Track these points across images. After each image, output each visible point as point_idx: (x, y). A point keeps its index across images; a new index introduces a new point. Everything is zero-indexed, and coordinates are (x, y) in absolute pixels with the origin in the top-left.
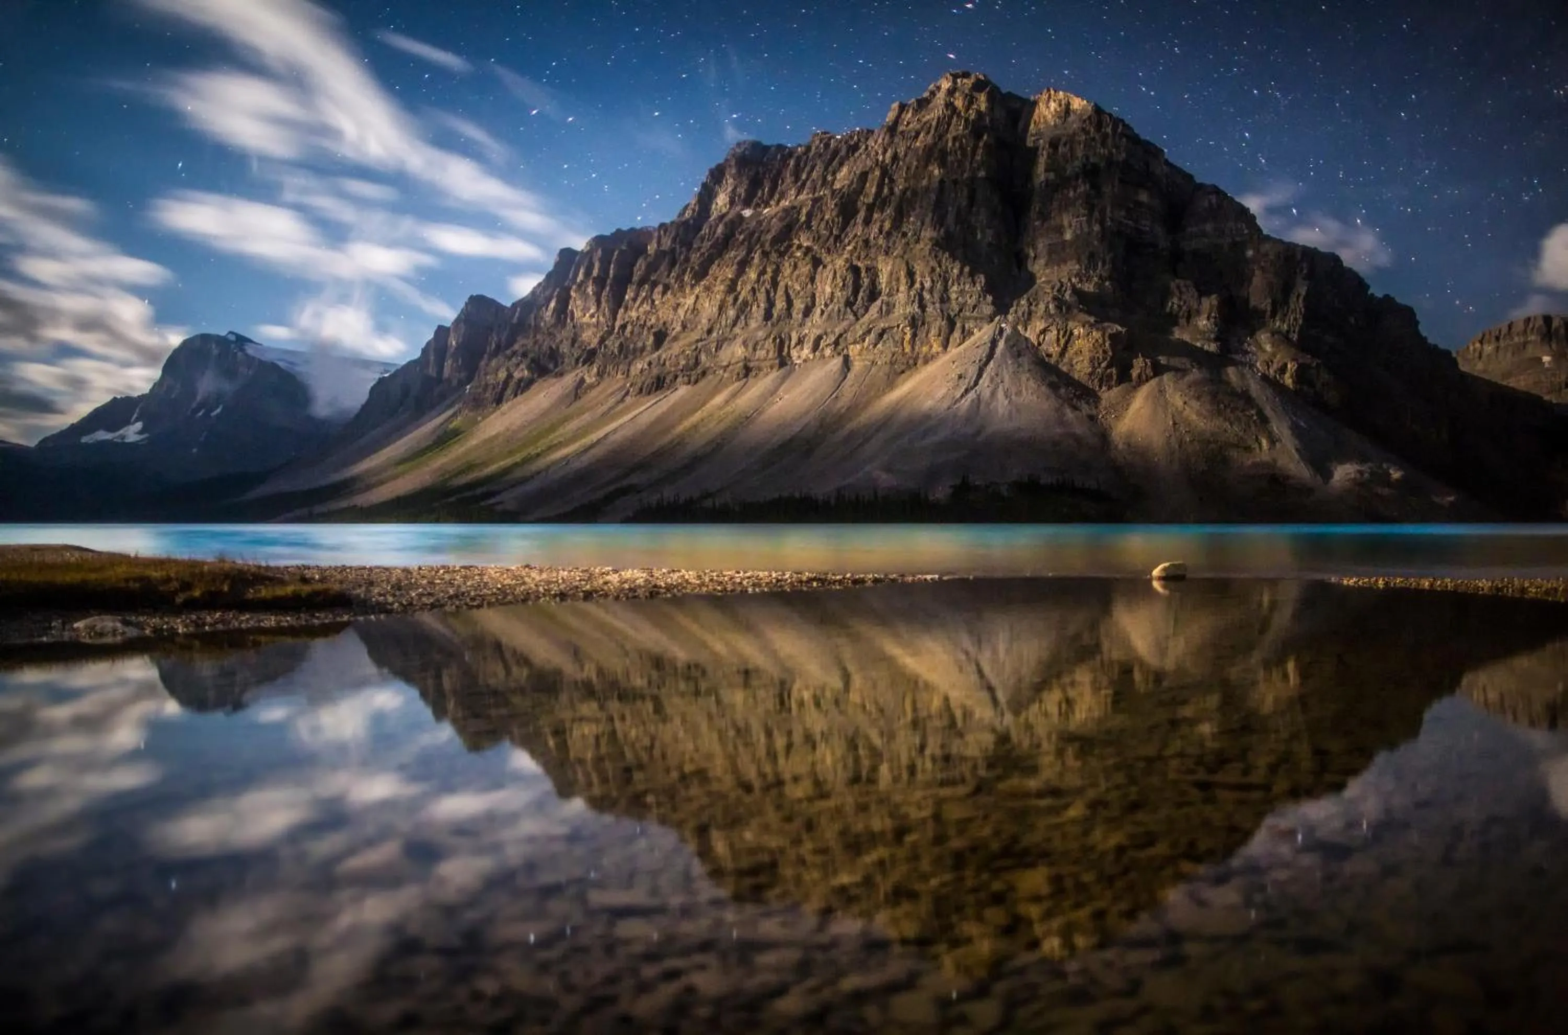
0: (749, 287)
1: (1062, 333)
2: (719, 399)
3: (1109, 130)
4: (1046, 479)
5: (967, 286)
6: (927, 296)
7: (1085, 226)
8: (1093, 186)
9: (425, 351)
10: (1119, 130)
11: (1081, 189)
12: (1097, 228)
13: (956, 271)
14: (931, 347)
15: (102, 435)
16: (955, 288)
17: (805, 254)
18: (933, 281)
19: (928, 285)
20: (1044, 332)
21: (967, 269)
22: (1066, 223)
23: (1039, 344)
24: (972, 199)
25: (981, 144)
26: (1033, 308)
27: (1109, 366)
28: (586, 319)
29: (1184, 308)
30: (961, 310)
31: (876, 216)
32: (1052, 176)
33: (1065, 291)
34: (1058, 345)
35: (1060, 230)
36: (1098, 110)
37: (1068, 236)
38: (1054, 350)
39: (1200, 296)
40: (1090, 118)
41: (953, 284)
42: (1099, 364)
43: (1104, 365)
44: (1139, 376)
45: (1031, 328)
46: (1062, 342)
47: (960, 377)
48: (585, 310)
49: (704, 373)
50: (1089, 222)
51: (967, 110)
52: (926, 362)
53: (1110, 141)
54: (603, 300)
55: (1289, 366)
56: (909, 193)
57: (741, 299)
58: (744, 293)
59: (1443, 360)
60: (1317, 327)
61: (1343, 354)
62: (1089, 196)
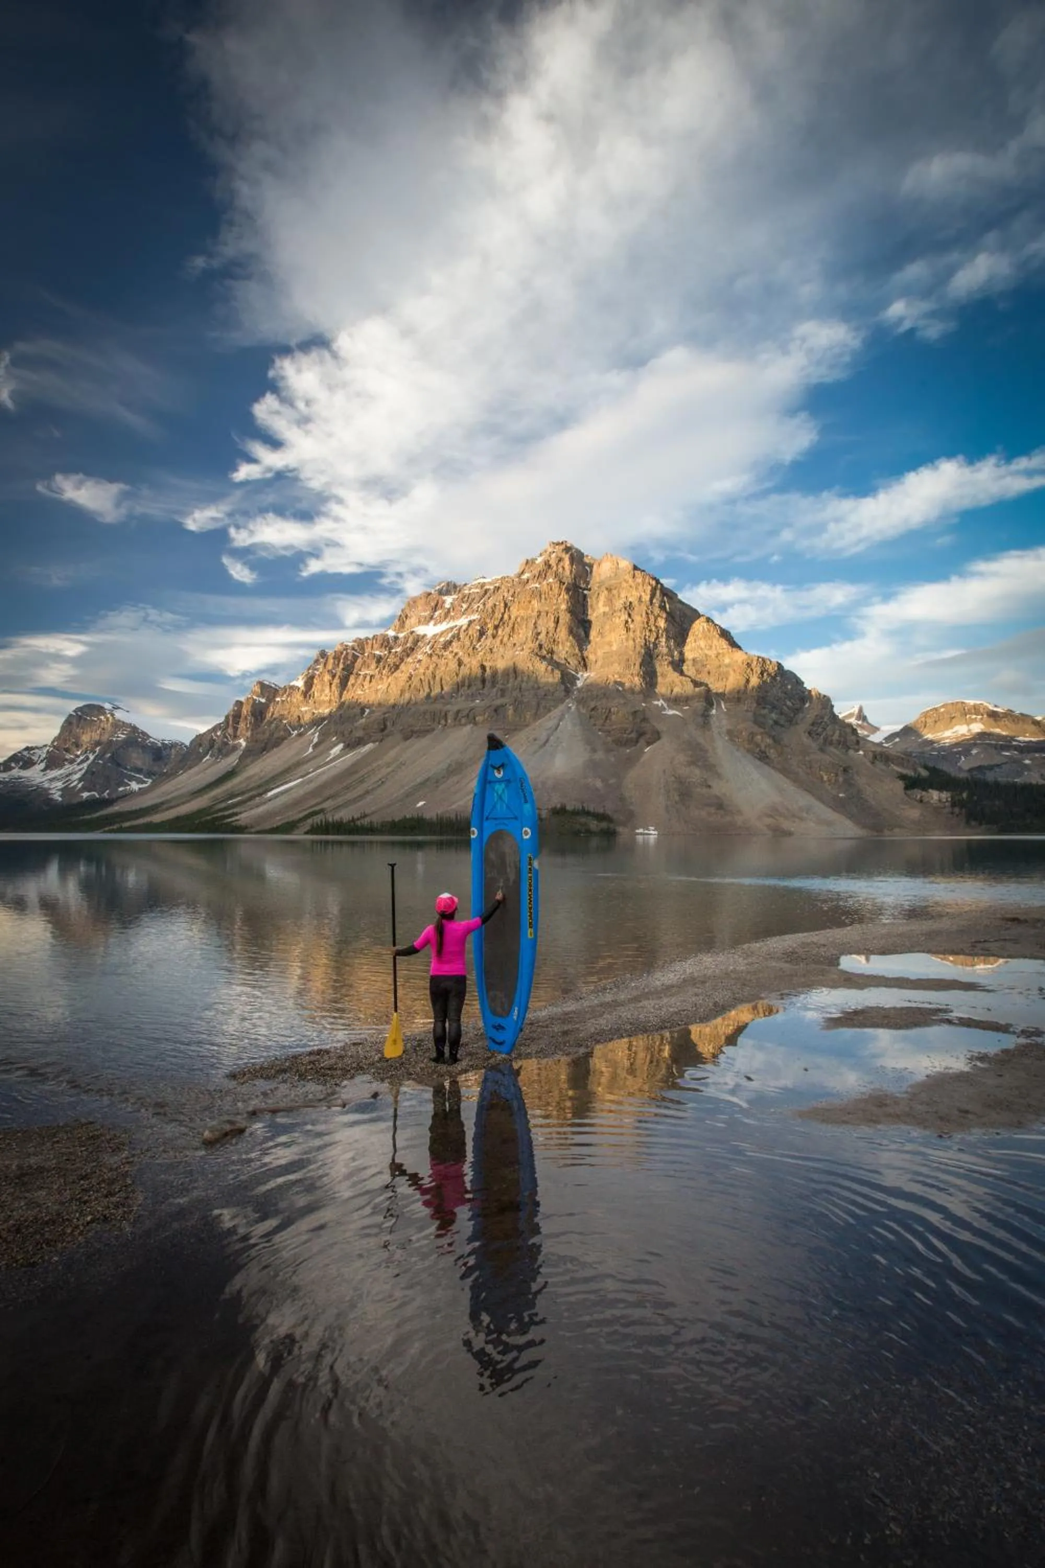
0: (418, 678)
1: (604, 711)
2: (392, 753)
3: (640, 581)
5: (550, 680)
6: (524, 685)
7: (625, 641)
8: (629, 615)
9: (227, 717)
11: (623, 618)
12: (631, 643)
14: (526, 718)
15: (16, 772)
16: (542, 680)
17: (454, 657)
18: (528, 676)
19: (525, 678)
20: (593, 709)
21: (550, 668)
22: (613, 640)
23: (590, 717)
24: (557, 622)
25: (564, 588)
26: (589, 694)
27: (632, 731)
28: (323, 698)
30: (545, 695)
31: (500, 632)
32: (607, 609)
33: (608, 683)
34: (602, 719)
35: (610, 644)
36: (635, 568)
37: (615, 647)
38: (599, 722)
40: (629, 573)
41: (541, 678)
42: (626, 731)
43: (628, 732)
45: (588, 708)
46: (604, 717)
47: (535, 739)
48: (323, 691)
49: (388, 736)
51: (557, 565)
53: (640, 587)
54: (333, 686)
55: (744, 733)
56: (519, 620)
57: (412, 686)
58: (415, 681)
59: (848, 730)
60: (764, 708)
61: (782, 726)
62: (627, 622)
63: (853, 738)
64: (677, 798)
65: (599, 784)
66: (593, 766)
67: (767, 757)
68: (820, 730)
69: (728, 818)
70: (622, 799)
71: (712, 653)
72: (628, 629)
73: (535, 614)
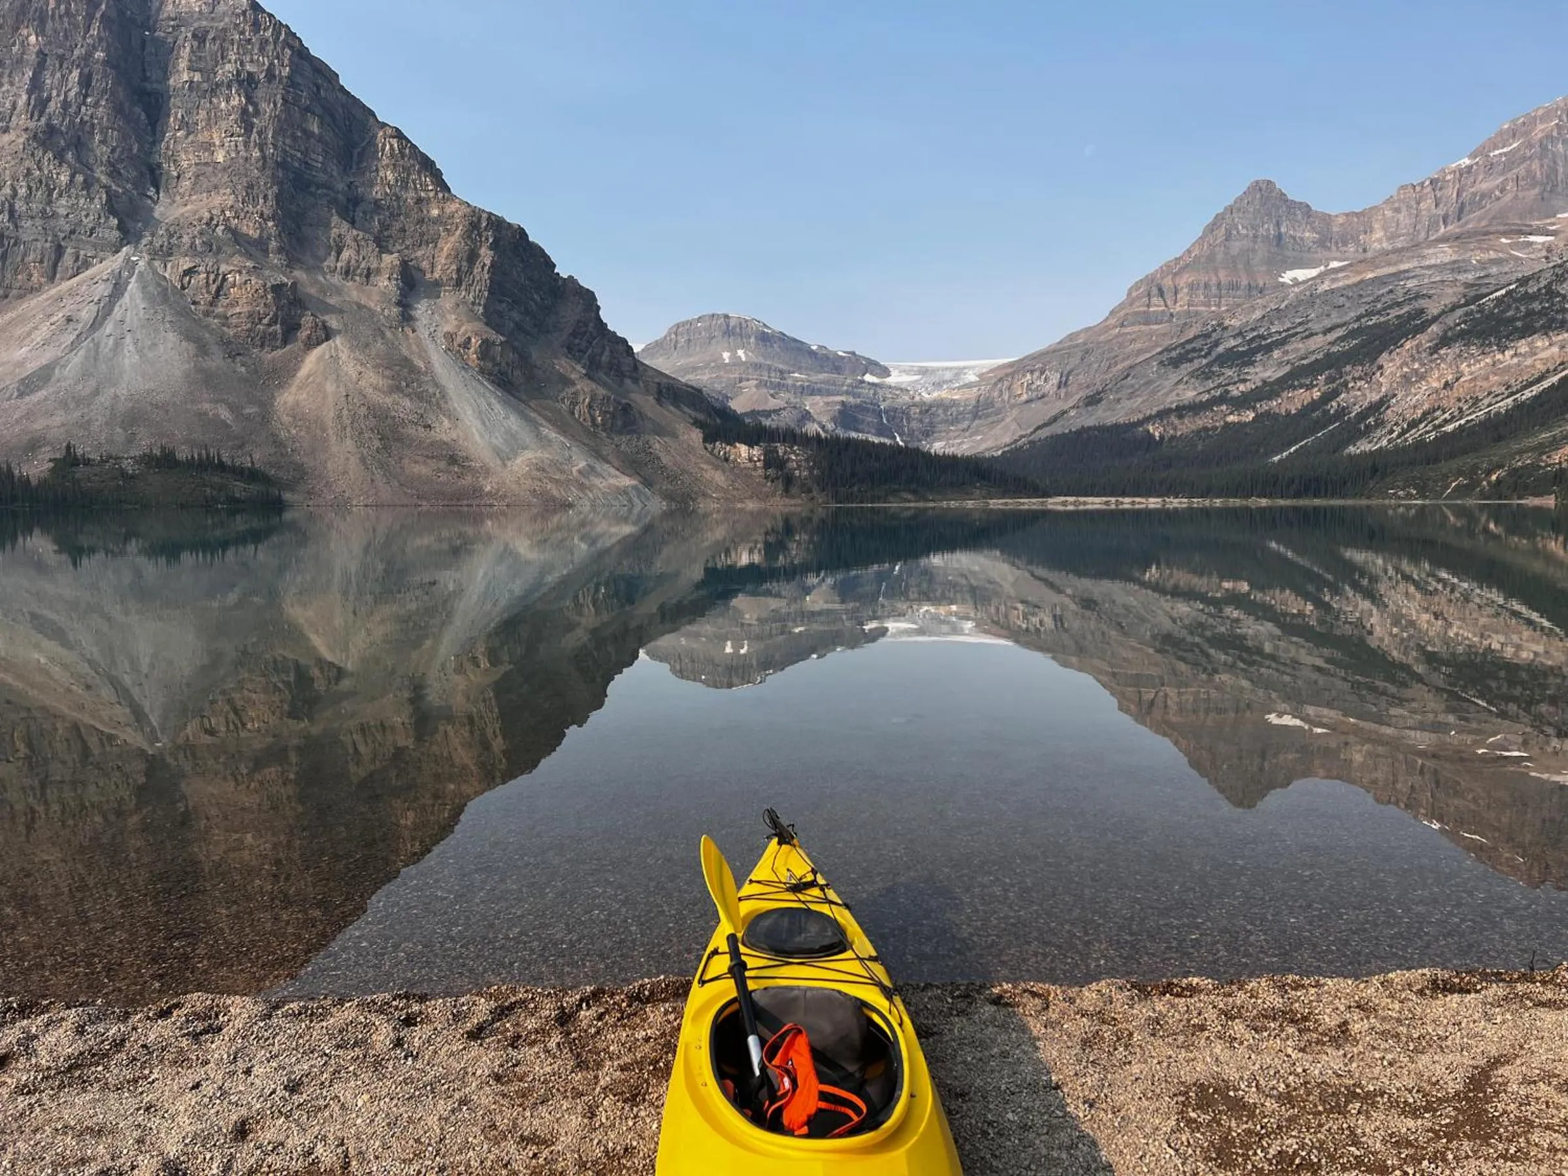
1: (212, 277)
3: (269, 33)
4: (183, 453)
5: (82, 201)
7: (241, 147)
8: (249, 99)
10: (282, 37)
11: (235, 102)
12: (256, 154)
13: (64, 178)
14: (30, 275)
16: (63, 201)
18: (30, 188)
19: (22, 191)
20: (189, 272)
21: (80, 179)
22: (215, 141)
23: (183, 288)
24: (86, 82)
25: (98, 15)
26: (174, 240)
27: (273, 322)
29: (363, 265)
30: (73, 232)
32: (197, 77)
33: (217, 226)
34: (208, 292)
35: (209, 147)
36: (256, 7)
37: (220, 157)
38: (204, 298)
39: (381, 252)
40: (244, 13)
41: (60, 195)
42: (260, 319)
43: (265, 321)
44: (309, 337)
45: (172, 267)
46: (213, 288)
47: (69, 320)
50: (246, 144)
52: (20, 297)
53: (270, 48)
55: (473, 340)
59: (621, 348)
60: (501, 301)
61: (528, 333)
62: (244, 111)
63: (629, 360)
64: (377, 444)
65: (225, 414)
66: (207, 380)
67: (511, 383)
68: (584, 344)
69: (468, 480)
70: (278, 443)
71: (410, 196)
72: (249, 128)
73: (32, 57)
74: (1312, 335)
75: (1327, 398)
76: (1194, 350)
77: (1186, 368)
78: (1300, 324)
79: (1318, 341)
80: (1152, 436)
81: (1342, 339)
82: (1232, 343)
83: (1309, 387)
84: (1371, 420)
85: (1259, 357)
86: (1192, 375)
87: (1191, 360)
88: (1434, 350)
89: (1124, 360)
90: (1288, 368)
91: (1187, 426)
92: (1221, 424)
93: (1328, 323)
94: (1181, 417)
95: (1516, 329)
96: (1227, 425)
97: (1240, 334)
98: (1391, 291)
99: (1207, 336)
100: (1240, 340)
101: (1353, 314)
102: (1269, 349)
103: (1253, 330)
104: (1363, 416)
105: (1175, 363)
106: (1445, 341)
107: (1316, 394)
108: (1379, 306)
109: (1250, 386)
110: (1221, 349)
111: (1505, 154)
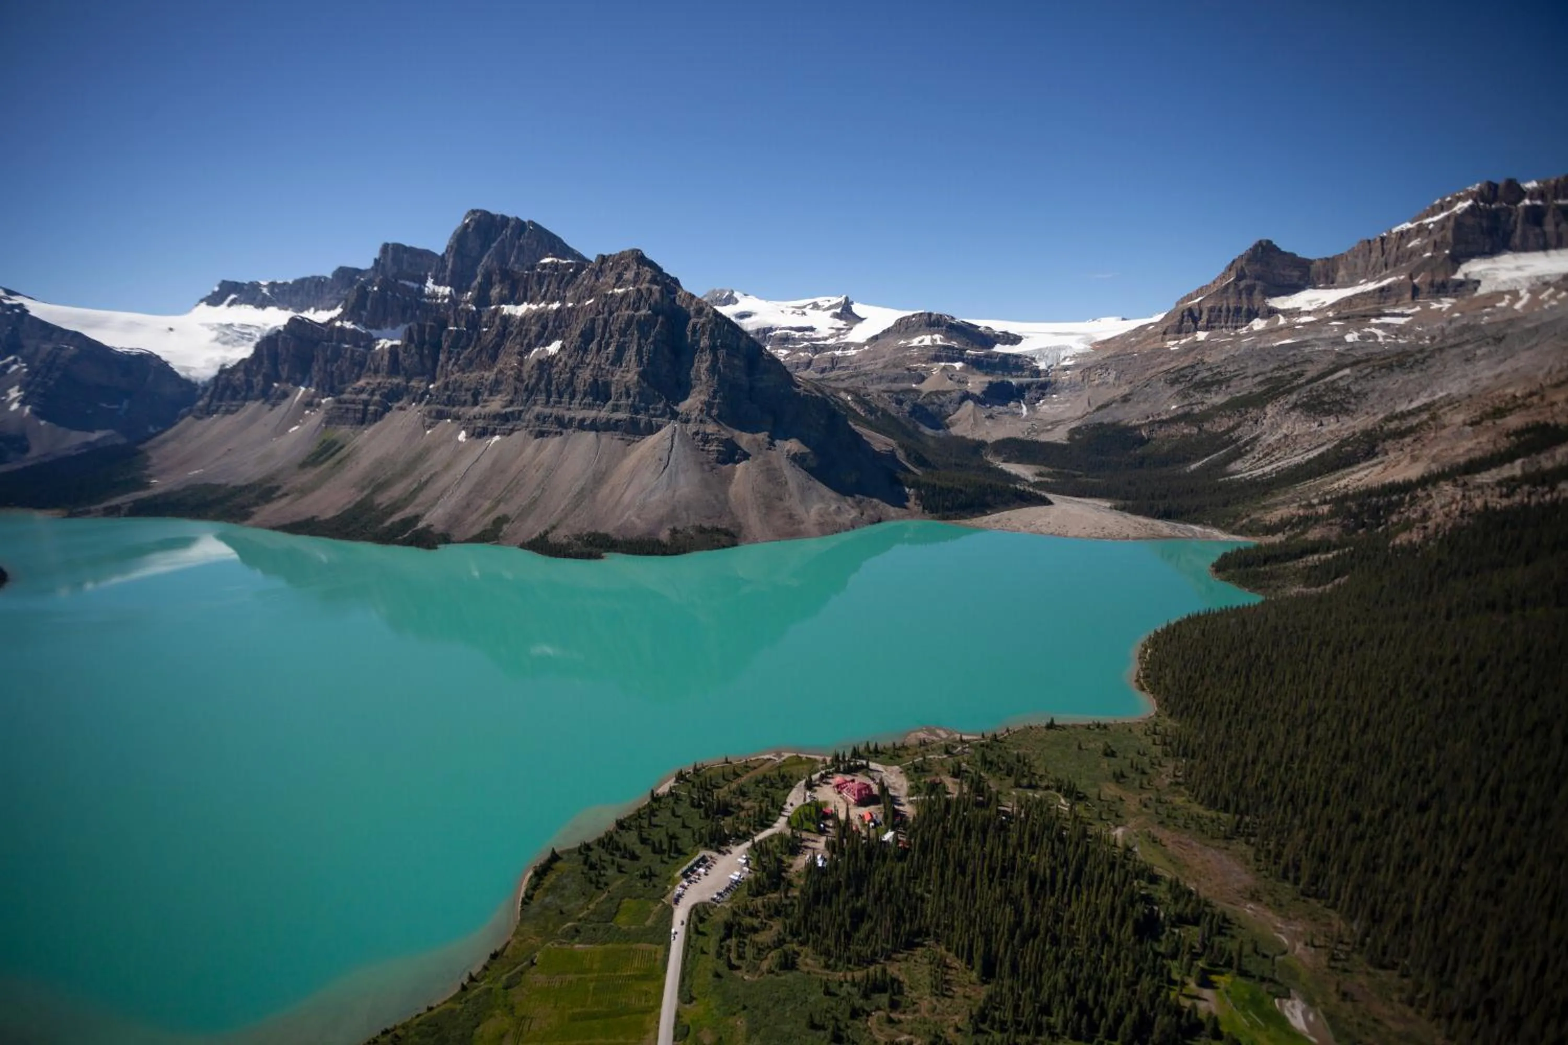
5: (657, 403)
6: (637, 405)
7: (711, 376)
8: (714, 354)
13: (652, 394)
21: (657, 393)
23: (693, 439)
25: (658, 321)
26: (689, 418)
27: (725, 453)
44: (737, 461)
45: (689, 430)
47: (659, 457)
50: (713, 374)
65: (713, 500)
66: (706, 484)
74: (1246, 377)
75: (1234, 429)
76: (1184, 376)
77: (1178, 387)
78: (1242, 368)
79: (1248, 383)
80: (1143, 437)
81: (1260, 383)
82: (1206, 374)
83: (1229, 417)
84: (1248, 448)
85: (1215, 388)
86: (1178, 393)
87: (1181, 383)
88: (1288, 411)
89: (1152, 368)
90: (1227, 398)
91: (1162, 433)
92: (1179, 434)
93: (1257, 370)
94: (1160, 427)
95: (1324, 409)
96: (1184, 435)
97: (1211, 369)
98: (1294, 355)
99: (1193, 367)
100: (1209, 373)
101: (1271, 366)
102: (1220, 383)
103: (1218, 367)
104: (1246, 444)
105: (1173, 383)
106: (1294, 407)
107: (1231, 424)
108: (1286, 363)
109: (1205, 407)
110: (1198, 378)
111: (1433, 223)
